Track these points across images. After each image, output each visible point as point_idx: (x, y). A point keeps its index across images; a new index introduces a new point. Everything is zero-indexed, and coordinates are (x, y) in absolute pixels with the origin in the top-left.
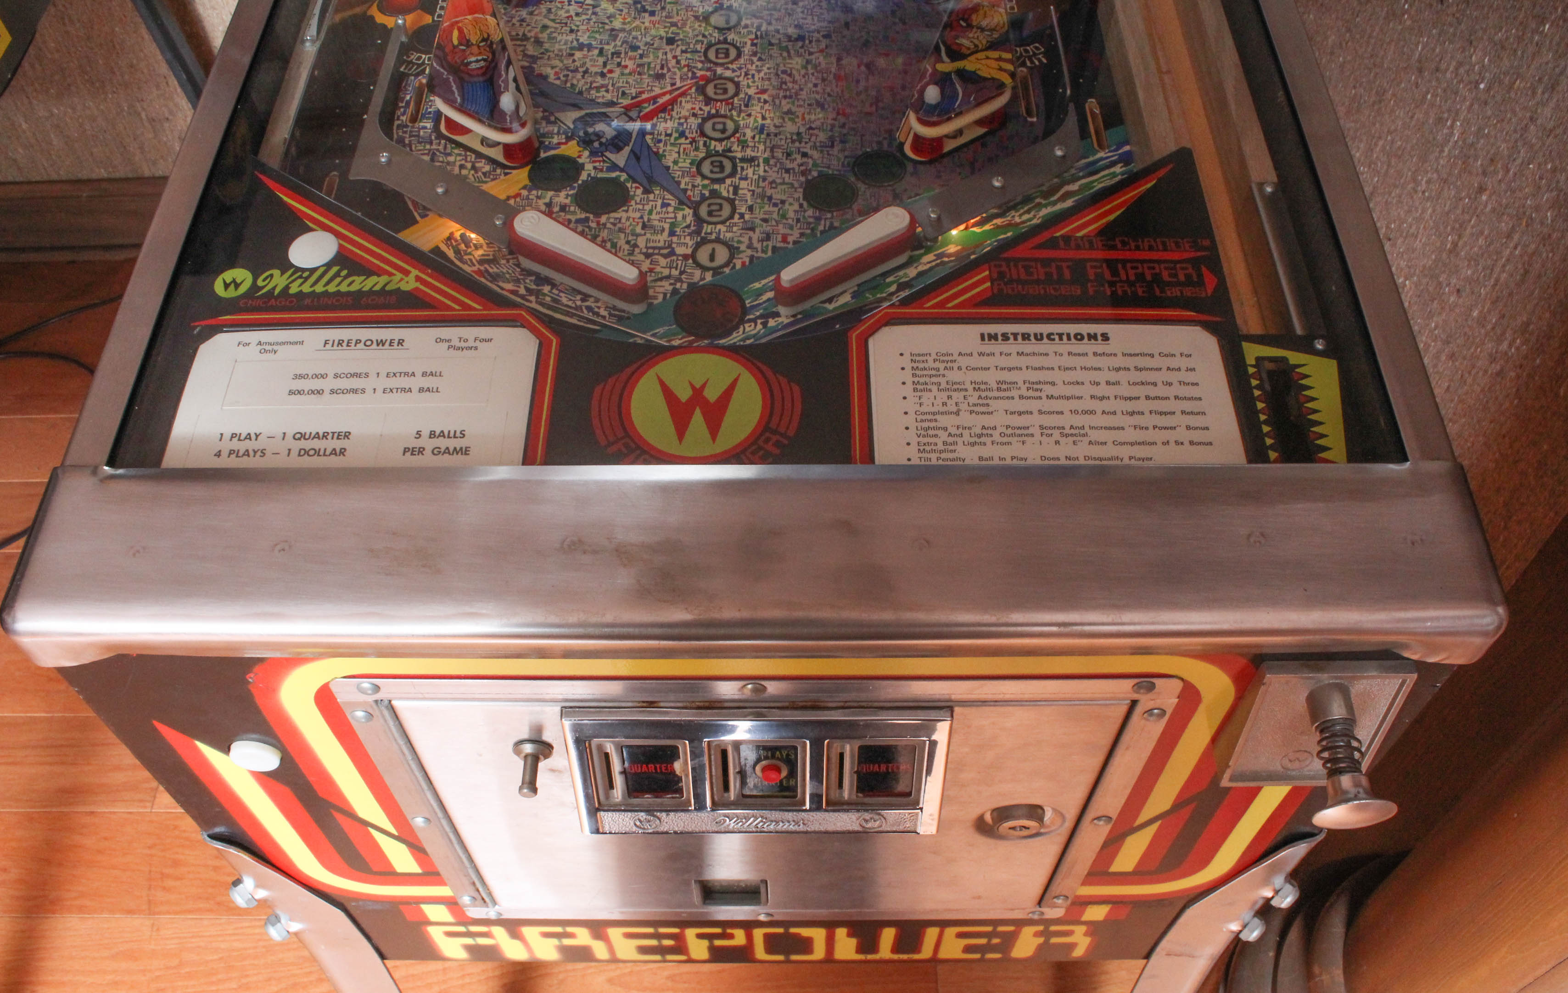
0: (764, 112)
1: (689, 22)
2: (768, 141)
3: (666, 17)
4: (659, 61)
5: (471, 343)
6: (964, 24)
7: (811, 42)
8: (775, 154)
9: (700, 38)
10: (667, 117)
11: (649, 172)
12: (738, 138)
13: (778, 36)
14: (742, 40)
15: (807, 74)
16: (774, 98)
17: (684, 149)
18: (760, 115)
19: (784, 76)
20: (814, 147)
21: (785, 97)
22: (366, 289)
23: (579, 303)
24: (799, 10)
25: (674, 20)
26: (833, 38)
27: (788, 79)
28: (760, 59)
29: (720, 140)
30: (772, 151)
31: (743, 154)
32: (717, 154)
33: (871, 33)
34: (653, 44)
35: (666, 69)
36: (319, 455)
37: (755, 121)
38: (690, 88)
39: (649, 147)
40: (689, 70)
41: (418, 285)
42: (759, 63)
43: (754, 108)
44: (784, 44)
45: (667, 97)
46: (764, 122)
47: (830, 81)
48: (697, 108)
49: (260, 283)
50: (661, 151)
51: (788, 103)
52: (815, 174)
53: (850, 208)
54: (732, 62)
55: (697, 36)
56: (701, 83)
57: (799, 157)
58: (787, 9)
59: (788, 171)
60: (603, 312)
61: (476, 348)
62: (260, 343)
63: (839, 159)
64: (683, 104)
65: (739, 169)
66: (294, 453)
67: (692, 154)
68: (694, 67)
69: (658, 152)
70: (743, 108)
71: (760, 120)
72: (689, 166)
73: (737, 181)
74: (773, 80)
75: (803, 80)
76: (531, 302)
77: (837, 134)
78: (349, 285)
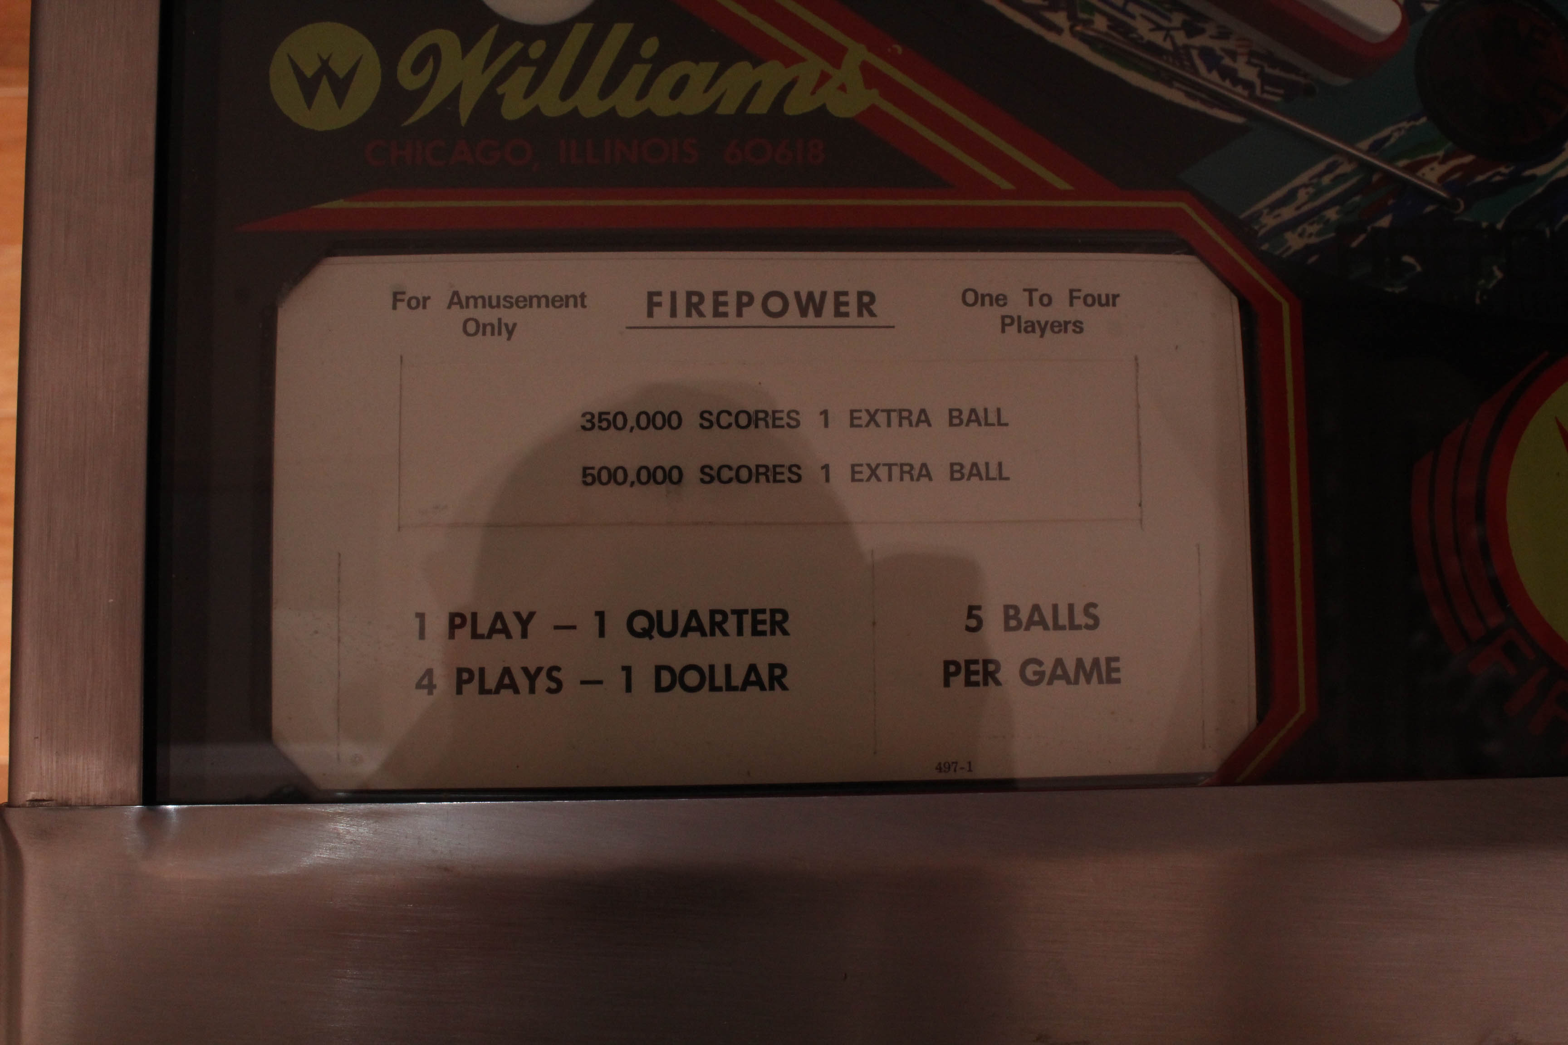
5: (1060, 311)
22: (727, 108)
23: (1180, 38)
36: (713, 688)
41: (874, 97)
49: (409, 81)
60: (1248, 73)
61: (1078, 327)
62: (456, 300)
66: (643, 678)
76: (1059, 31)
78: (676, 92)
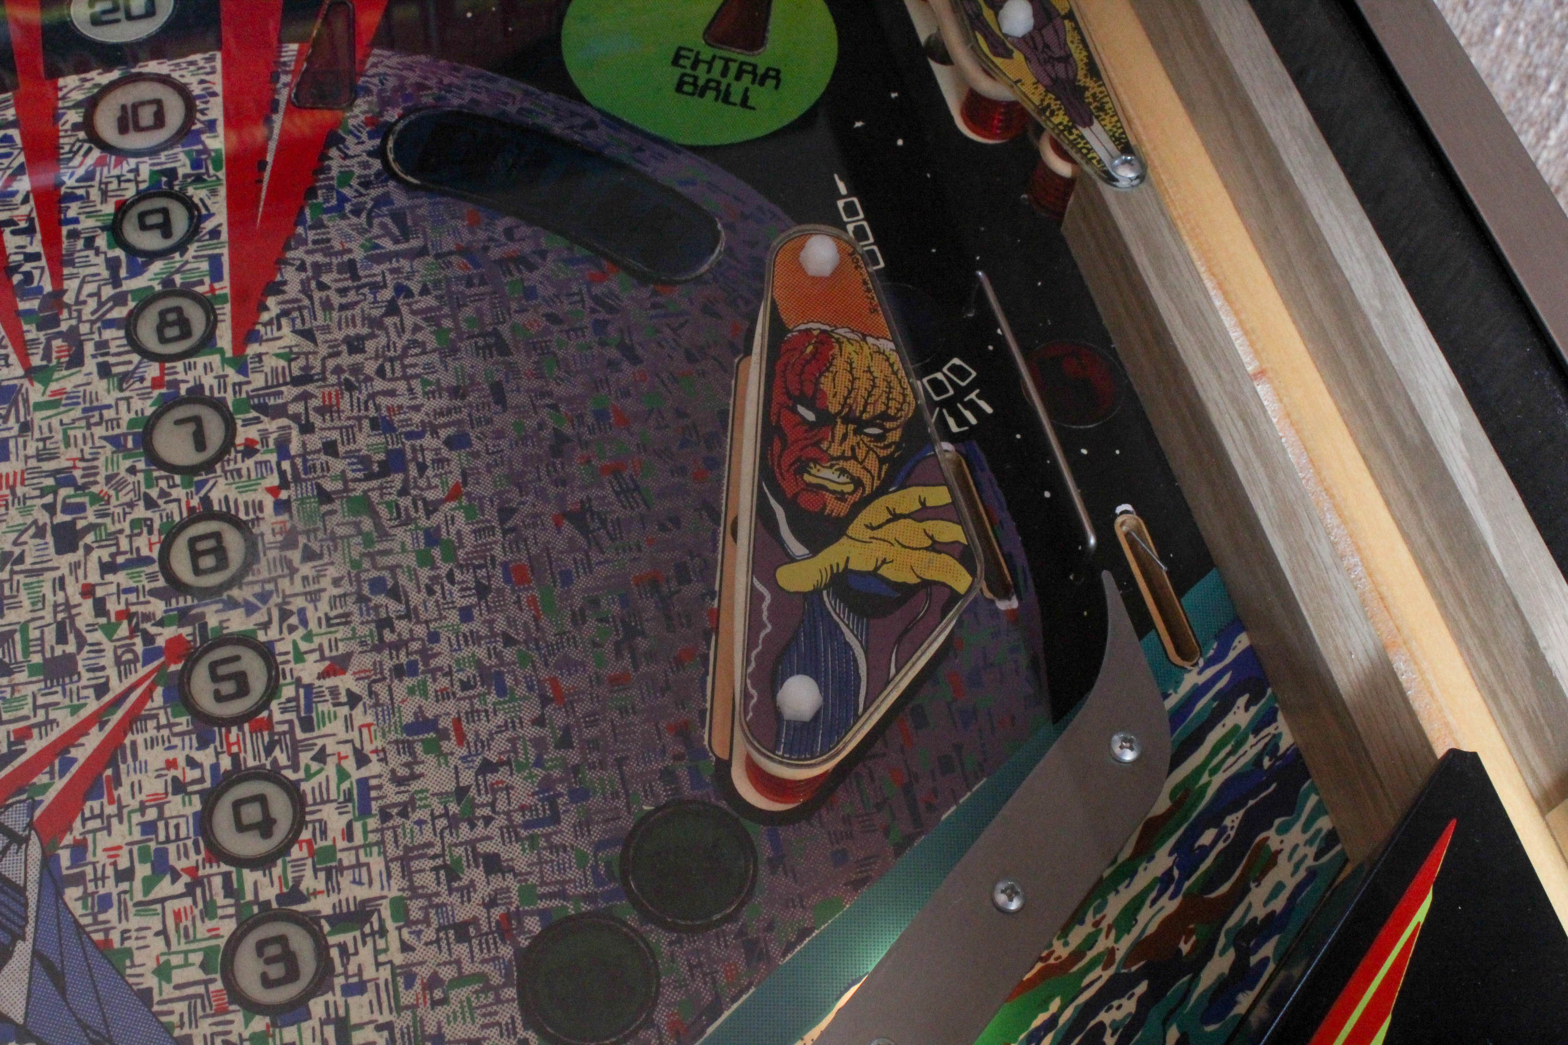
0: (354, 735)
1: (100, 463)
2: (389, 835)
3: (39, 457)
4: (48, 614)
6: (810, 416)
7: (422, 468)
8: (418, 880)
9: (140, 512)
10: (111, 810)
11: (96, 1021)
12: (309, 843)
13: (338, 465)
14: (250, 497)
15: (435, 579)
16: (374, 676)
17: (177, 915)
18: (347, 750)
19: (380, 599)
20: (511, 831)
21: (399, 672)
24: (370, 368)
25: (63, 463)
26: (477, 446)
27: (394, 607)
28: (309, 555)
29: (263, 863)
30: (407, 873)
31: (334, 898)
32: (267, 915)
33: (563, 408)
34: (21, 559)
35: (71, 637)
37: (343, 775)
38: (148, 694)
39: (79, 927)
40: (133, 631)
42: (306, 569)
43: (328, 729)
44: (359, 489)
45: (94, 739)
46: (364, 772)
47: (500, 592)
48: (182, 762)
50: (115, 936)
51: (411, 691)
52: (533, 925)
53: (649, 1023)
54: (235, 581)
55: (131, 505)
56: (174, 668)
57: (477, 874)
58: (338, 370)
59: (462, 931)
63: (582, 859)
64: (142, 754)
65: (334, 953)
67: (202, 929)
68: (147, 617)
69: (108, 942)
70: (300, 735)
71: (350, 765)
72: (200, 975)
73: (341, 1001)
74: (356, 618)
75: (431, 604)
77: (556, 774)
